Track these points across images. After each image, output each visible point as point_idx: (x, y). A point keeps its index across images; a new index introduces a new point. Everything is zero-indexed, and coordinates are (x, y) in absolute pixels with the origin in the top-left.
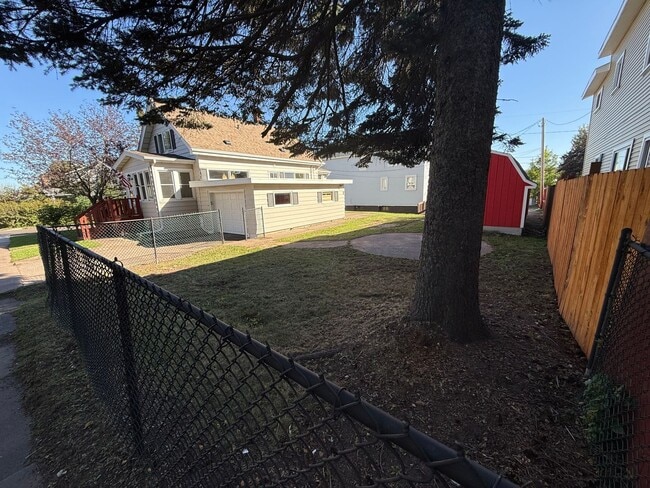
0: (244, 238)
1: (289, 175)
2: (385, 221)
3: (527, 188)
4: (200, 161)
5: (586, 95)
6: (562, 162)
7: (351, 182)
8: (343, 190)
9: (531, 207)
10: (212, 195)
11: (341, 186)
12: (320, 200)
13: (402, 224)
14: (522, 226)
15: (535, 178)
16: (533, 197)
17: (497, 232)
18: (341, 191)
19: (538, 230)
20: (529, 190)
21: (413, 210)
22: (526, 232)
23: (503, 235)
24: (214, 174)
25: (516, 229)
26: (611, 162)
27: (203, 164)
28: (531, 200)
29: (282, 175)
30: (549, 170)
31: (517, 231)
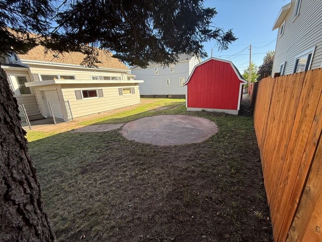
0: (64, 122)
1: (106, 78)
2: (163, 105)
3: (241, 84)
4: (31, 68)
5: (275, 28)
6: (259, 70)
7: (142, 81)
8: (138, 86)
9: (244, 93)
10: (42, 92)
11: (136, 84)
12: (121, 94)
13: (172, 106)
14: (238, 109)
15: (246, 78)
16: (245, 88)
17: (224, 113)
18: (136, 87)
19: (248, 110)
20: (243, 85)
21: (183, 97)
22: (241, 112)
23: (227, 115)
24: (45, 77)
25: (235, 111)
26: (294, 66)
27: (33, 70)
28: (244, 90)
29: (101, 78)
30: (253, 74)
31: (235, 112)
